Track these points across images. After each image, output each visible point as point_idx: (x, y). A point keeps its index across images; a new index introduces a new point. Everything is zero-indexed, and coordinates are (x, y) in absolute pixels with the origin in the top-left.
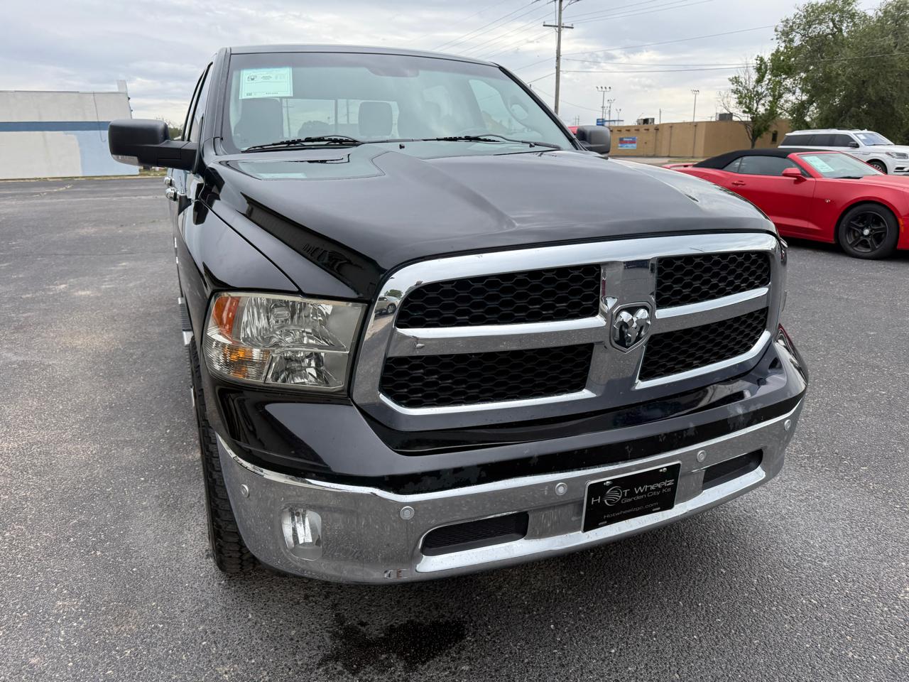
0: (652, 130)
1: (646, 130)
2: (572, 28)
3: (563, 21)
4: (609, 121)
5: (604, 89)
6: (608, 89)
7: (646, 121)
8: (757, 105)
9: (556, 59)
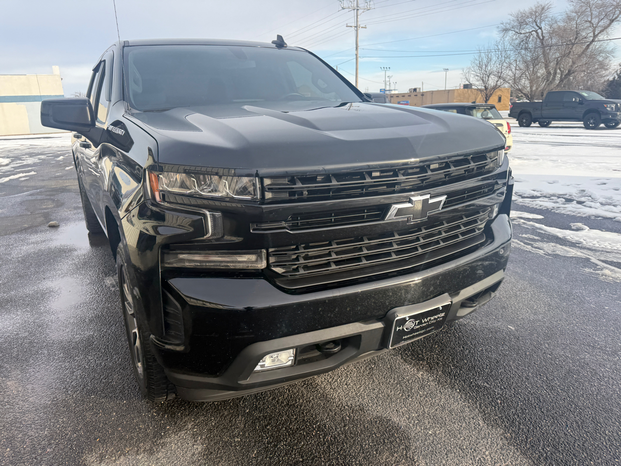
0: (419, 95)
1: (415, 95)
2: (366, 28)
3: (359, 23)
4: (389, 90)
5: (385, 69)
6: (388, 69)
7: (415, 90)
8: (488, 77)
9: (355, 49)
